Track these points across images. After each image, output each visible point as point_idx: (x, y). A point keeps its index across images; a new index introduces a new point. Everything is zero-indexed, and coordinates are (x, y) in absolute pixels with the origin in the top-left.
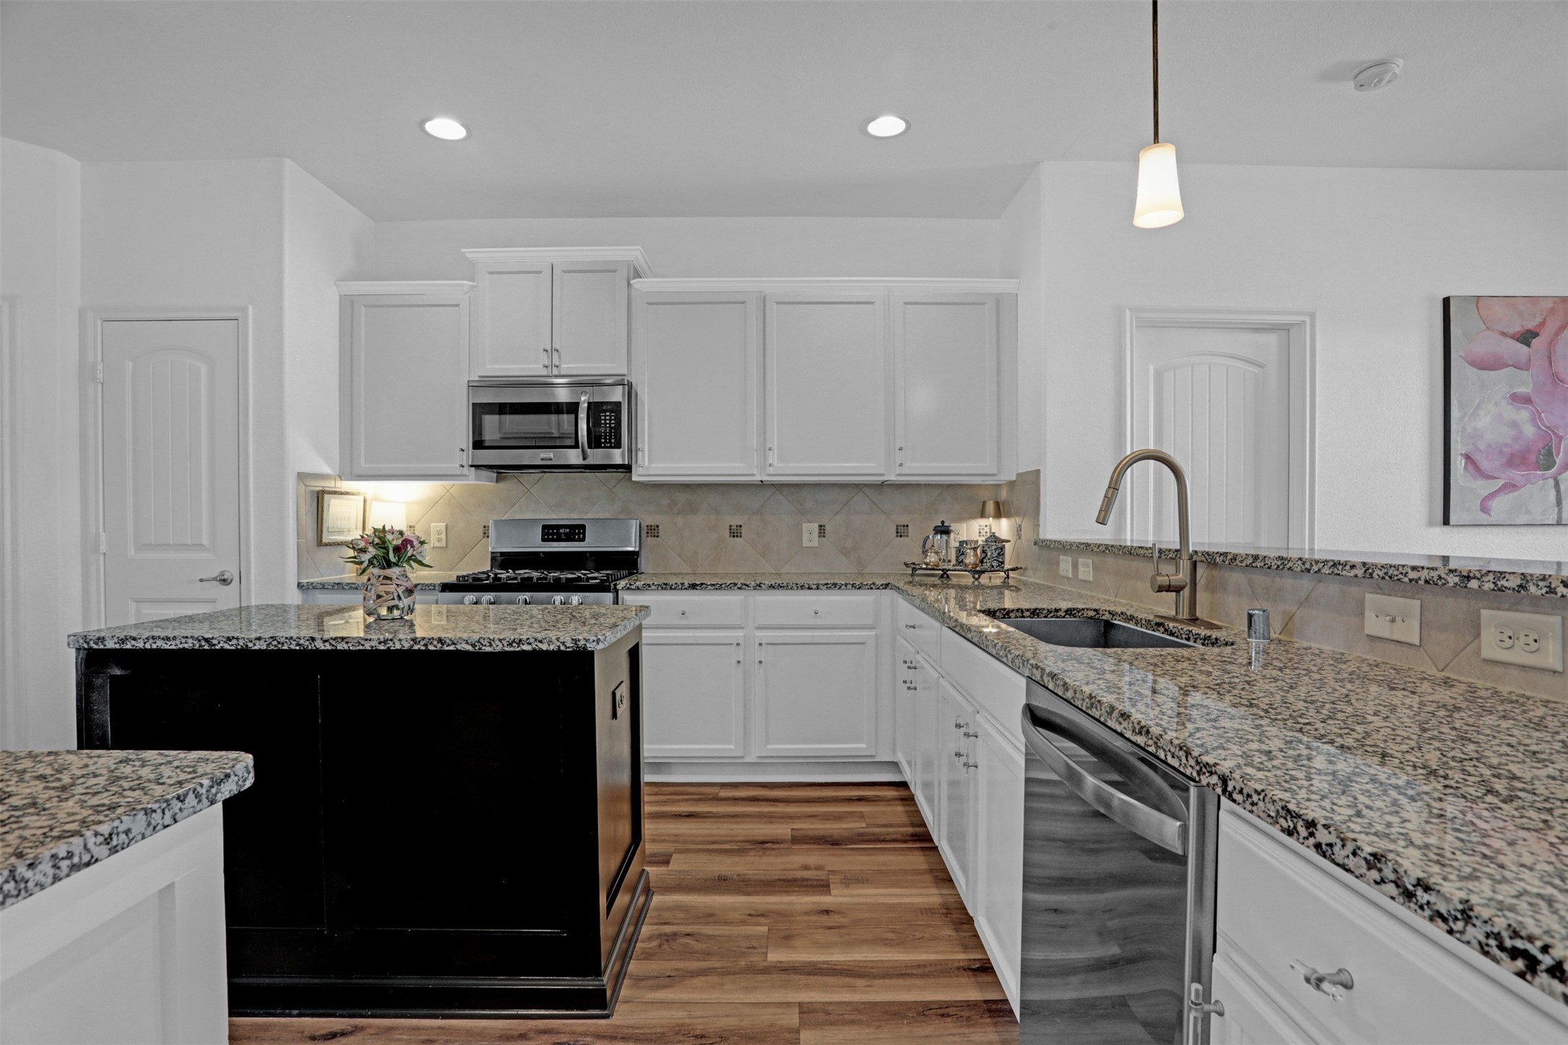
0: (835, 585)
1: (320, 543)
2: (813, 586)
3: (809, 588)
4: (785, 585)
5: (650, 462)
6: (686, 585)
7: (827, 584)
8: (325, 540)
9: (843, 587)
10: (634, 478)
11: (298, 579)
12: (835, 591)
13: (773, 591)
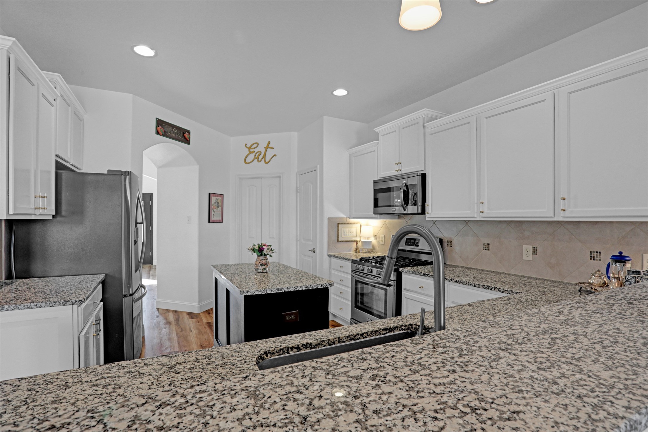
0: (488, 287)
1: (338, 241)
2: (476, 285)
3: (475, 286)
4: (463, 282)
5: (432, 211)
6: (422, 274)
7: (484, 286)
8: (339, 240)
9: (493, 289)
10: (427, 219)
11: (328, 252)
12: (489, 291)
13: (457, 284)
